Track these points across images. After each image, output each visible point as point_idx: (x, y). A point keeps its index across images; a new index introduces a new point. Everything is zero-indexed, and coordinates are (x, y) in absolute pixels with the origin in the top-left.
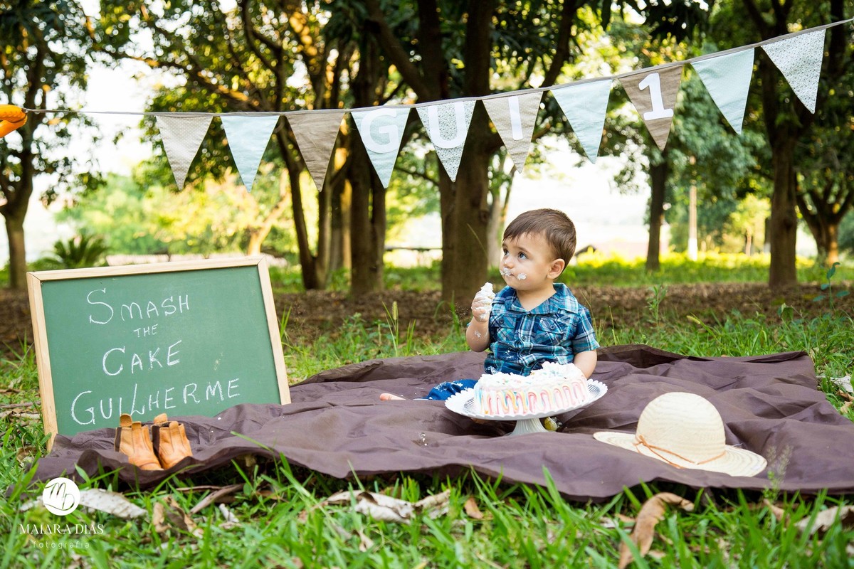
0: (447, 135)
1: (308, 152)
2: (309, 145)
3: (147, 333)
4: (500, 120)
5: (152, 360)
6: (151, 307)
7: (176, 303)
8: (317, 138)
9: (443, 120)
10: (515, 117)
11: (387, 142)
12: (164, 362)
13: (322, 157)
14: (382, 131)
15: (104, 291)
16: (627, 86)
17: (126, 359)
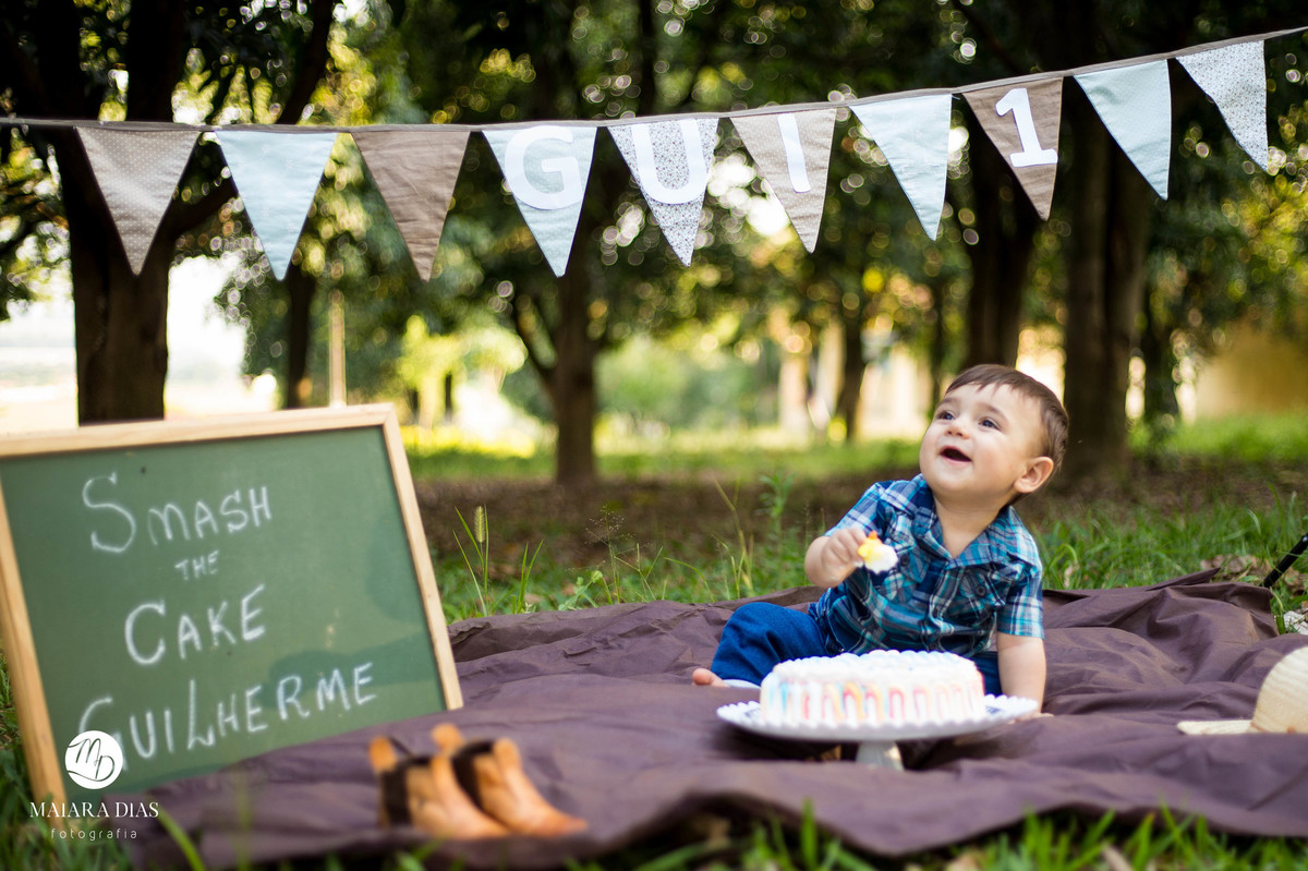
0: (670, 181)
1: (402, 203)
2: (403, 191)
3: (201, 571)
4: (768, 155)
5: (216, 628)
6: (202, 514)
7: (246, 505)
8: (419, 177)
9: (662, 152)
10: (794, 151)
11: (558, 188)
12: (237, 632)
13: (429, 213)
14: (548, 166)
15: (113, 479)
16: (977, 107)
17: (169, 629)
